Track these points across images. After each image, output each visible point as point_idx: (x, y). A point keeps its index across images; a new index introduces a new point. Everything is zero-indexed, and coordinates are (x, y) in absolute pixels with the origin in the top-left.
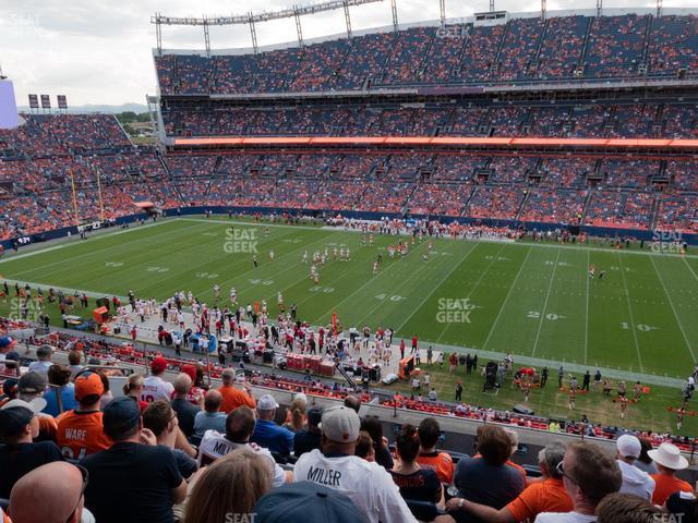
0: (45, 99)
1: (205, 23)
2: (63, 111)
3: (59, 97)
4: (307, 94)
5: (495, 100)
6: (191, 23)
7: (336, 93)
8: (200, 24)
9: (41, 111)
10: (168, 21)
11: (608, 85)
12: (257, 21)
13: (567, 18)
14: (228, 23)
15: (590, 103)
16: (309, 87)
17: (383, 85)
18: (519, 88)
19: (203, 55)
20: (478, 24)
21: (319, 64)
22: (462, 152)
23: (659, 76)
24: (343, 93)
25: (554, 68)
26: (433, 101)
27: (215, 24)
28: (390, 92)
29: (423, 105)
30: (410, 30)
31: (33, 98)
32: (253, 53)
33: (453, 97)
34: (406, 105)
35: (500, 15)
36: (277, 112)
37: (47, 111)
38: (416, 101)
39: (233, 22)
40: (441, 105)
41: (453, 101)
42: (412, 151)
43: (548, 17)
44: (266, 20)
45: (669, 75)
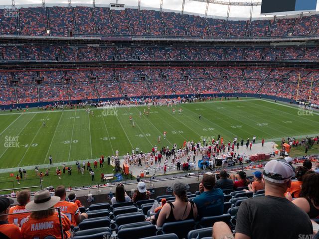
4: (35, 37)
5: (132, 44)
7: (55, 37)
11: (180, 39)
13: (149, 11)
15: (170, 46)
16: (35, 33)
17: (80, 35)
18: (147, 39)
20: (112, 8)
21: (33, 20)
22: (125, 67)
23: (195, 37)
24: (57, 37)
25: (157, 31)
26: (103, 44)
28: (86, 38)
29: (98, 46)
30: (78, 7)
33: (113, 42)
34: (89, 45)
35: (122, 6)
36: (12, 47)
38: (95, 43)
40: (108, 45)
41: (113, 44)
42: (101, 68)
43: (141, 9)
45: (198, 37)
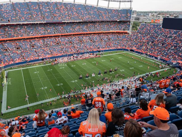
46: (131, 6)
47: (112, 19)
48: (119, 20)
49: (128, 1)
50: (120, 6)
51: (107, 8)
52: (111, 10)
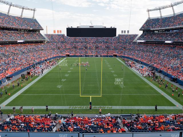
0: (125, 31)
1: (160, 9)
2: (128, 34)
3: (128, 31)
6: (156, 10)
8: (158, 10)
9: (123, 34)
10: (151, 10)
12: (174, 6)
14: (166, 8)
19: (160, 18)
27: (162, 9)
31: (122, 31)
32: (173, 16)
37: (125, 34)
39: (167, 7)
44: (176, 5)
46: (34, 16)
47: (24, 27)
48: (32, 29)
49: (31, 10)
50: (22, 14)
51: (7, 14)
52: (14, 17)
